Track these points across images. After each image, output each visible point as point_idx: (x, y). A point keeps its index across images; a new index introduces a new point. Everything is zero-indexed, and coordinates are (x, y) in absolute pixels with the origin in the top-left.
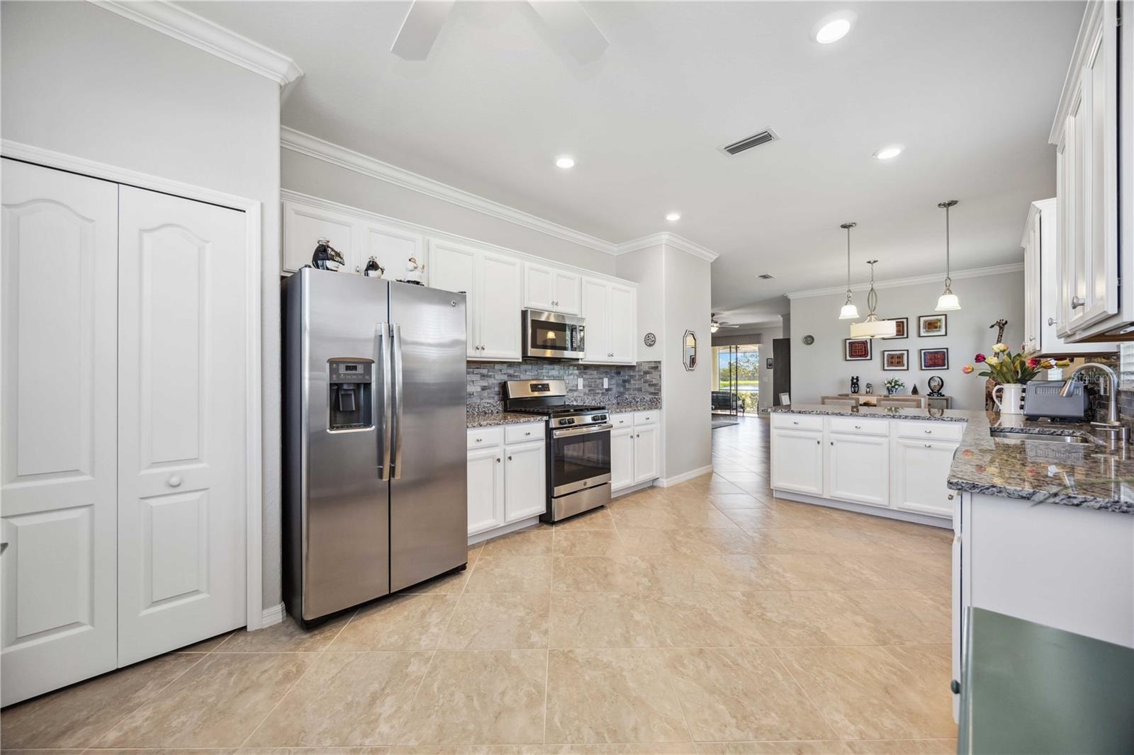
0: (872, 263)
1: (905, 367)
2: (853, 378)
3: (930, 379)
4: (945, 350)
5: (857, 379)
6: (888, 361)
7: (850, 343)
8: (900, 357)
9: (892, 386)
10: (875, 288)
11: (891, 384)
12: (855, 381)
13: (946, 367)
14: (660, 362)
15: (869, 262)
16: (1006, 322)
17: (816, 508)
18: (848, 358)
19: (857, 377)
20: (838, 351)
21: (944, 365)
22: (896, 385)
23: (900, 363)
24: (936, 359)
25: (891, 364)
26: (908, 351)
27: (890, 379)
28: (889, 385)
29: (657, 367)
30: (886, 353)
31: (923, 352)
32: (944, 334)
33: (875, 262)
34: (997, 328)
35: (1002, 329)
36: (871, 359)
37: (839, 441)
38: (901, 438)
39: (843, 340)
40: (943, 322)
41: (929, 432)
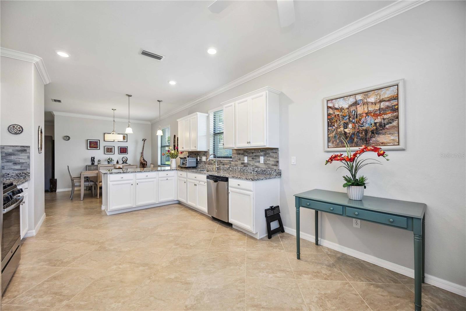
0: (114, 110)
1: (113, 153)
2: (92, 158)
3: (123, 158)
4: (127, 147)
5: (94, 158)
6: (106, 150)
7: (89, 142)
8: (111, 149)
9: (109, 161)
10: (115, 120)
11: (110, 160)
12: (93, 159)
13: (127, 153)
14: (29, 147)
15: (113, 109)
16: (146, 139)
18: (89, 148)
19: (94, 157)
20: (83, 145)
21: (126, 153)
22: (111, 160)
23: (111, 151)
24: (123, 150)
25: (108, 151)
26: (114, 147)
27: (109, 158)
28: (109, 160)
29: (25, 150)
30: (106, 147)
31: (120, 147)
32: (126, 141)
33: (115, 110)
35: (144, 141)
36: (99, 149)
37: (139, 182)
38: (159, 178)
39: (86, 140)
40: (126, 137)
41: (167, 174)
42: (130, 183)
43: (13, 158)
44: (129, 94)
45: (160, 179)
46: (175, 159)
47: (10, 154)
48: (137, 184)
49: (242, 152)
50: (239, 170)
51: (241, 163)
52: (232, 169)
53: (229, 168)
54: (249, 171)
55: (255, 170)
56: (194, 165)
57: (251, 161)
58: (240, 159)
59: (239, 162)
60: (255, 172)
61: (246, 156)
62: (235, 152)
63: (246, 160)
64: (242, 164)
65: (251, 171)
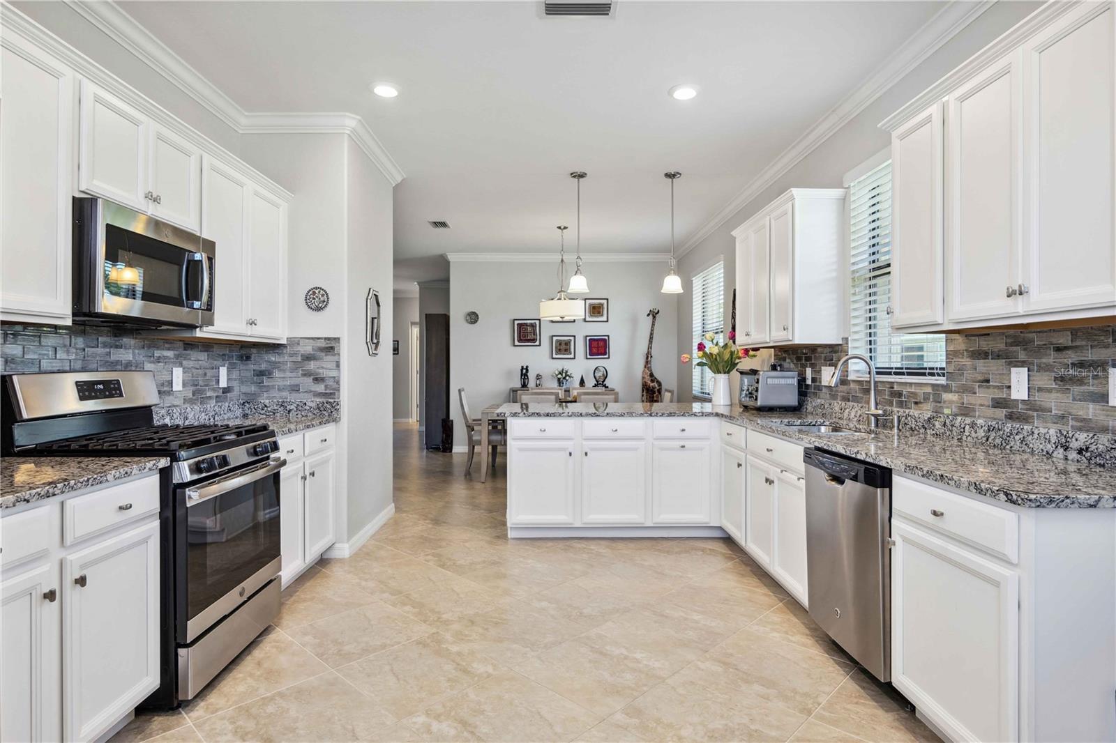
0: (562, 230)
1: (572, 356)
2: (523, 368)
3: (596, 369)
4: (606, 338)
5: (527, 369)
6: (556, 347)
7: (518, 324)
8: (568, 343)
9: (562, 377)
10: (564, 260)
11: (562, 375)
12: (524, 371)
13: (607, 356)
14: (337, 340)
15: (559, 228)
16: (658, 311)
17: (568, 543)
18: (517, 343)
19: (527, 367)
20: (505, 334)
21: (605, 355)
22: (566, 375)
23: (567, 351)
24: (598, 347)
25: (559, 351)
26: (575, 336)
27: (560, 369)
28: (560, 376)
29: (332, 348)
30: (555, 338)
31: (588, 338)
32: (605, 320)
33: (565, 228)
34: (651, 316)
35: (654, 317)
36: (540, 345)
37: (593, 449)
38: (656, 439)
39: (511, 320)
40: (605, 306)
41: (683, 430)
42: (564, 449)
43: (312, 365)
44: (579, 170)
45: (656, 443)
46: (726, 375)
47: (308, 358)
48: (586, 454)
49: (1000, 345)
50: (981, 433)
51: (993, 399)
52: (945, 425)
53: (929, 419)
54: (1037, 445)
55: (1075, 445)
56: (791, 399)
57: (1049, 391)
58: (988, 381)
59: (983, 397)
60: (1073, 455)
61: (1022, 364)
62: (960, 343)
63: (1019, 384)
64: (998, 404)
65: (1050, 447)
